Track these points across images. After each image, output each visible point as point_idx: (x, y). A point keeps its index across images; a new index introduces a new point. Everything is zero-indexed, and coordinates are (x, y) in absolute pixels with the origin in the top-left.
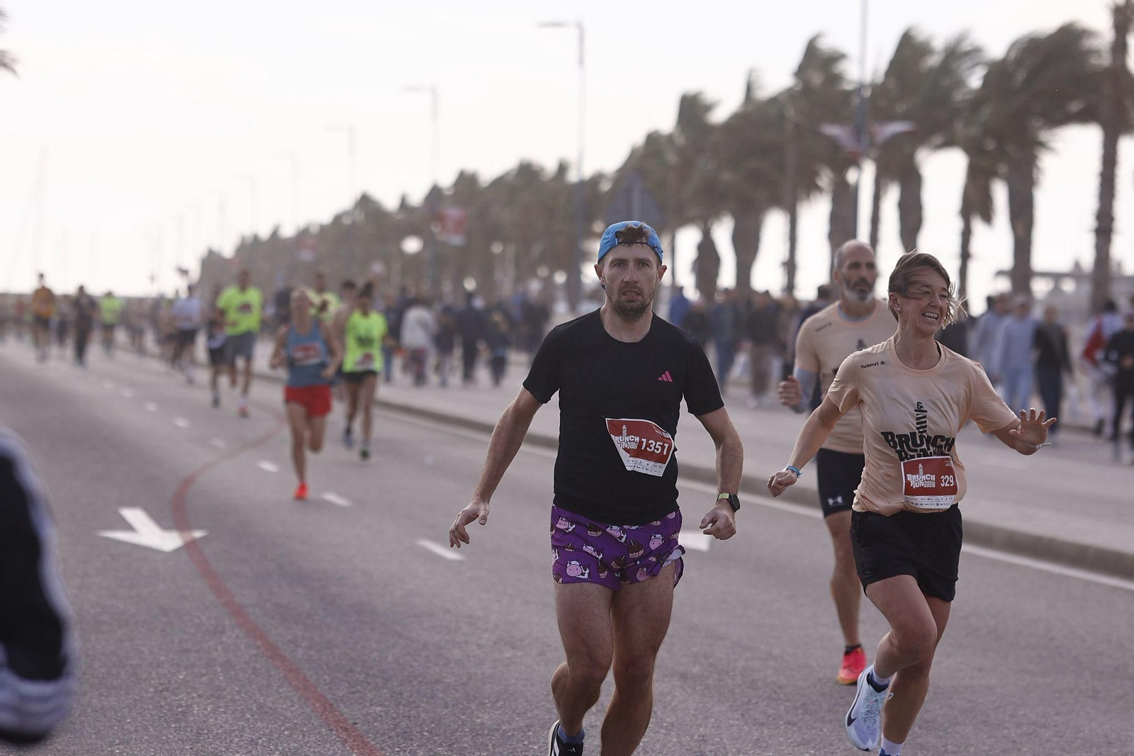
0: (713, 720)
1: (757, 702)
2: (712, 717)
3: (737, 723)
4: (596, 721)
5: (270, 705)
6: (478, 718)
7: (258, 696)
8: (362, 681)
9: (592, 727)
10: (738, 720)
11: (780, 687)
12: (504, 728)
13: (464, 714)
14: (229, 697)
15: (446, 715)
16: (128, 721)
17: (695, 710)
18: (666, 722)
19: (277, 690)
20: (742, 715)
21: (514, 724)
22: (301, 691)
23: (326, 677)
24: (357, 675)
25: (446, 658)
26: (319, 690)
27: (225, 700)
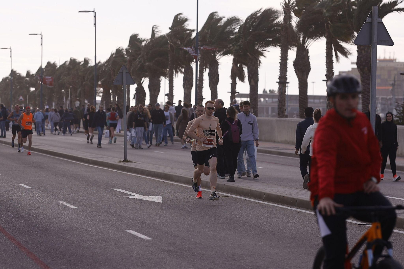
5: (25, 266)
7: (20, 262)
14: (10, 263)
19: (26, 260)
22: (34, 260)
23: (42, 255)
24: (53, 254)
25: (82, 246)
26: (41, 260)
27: (9, 265)
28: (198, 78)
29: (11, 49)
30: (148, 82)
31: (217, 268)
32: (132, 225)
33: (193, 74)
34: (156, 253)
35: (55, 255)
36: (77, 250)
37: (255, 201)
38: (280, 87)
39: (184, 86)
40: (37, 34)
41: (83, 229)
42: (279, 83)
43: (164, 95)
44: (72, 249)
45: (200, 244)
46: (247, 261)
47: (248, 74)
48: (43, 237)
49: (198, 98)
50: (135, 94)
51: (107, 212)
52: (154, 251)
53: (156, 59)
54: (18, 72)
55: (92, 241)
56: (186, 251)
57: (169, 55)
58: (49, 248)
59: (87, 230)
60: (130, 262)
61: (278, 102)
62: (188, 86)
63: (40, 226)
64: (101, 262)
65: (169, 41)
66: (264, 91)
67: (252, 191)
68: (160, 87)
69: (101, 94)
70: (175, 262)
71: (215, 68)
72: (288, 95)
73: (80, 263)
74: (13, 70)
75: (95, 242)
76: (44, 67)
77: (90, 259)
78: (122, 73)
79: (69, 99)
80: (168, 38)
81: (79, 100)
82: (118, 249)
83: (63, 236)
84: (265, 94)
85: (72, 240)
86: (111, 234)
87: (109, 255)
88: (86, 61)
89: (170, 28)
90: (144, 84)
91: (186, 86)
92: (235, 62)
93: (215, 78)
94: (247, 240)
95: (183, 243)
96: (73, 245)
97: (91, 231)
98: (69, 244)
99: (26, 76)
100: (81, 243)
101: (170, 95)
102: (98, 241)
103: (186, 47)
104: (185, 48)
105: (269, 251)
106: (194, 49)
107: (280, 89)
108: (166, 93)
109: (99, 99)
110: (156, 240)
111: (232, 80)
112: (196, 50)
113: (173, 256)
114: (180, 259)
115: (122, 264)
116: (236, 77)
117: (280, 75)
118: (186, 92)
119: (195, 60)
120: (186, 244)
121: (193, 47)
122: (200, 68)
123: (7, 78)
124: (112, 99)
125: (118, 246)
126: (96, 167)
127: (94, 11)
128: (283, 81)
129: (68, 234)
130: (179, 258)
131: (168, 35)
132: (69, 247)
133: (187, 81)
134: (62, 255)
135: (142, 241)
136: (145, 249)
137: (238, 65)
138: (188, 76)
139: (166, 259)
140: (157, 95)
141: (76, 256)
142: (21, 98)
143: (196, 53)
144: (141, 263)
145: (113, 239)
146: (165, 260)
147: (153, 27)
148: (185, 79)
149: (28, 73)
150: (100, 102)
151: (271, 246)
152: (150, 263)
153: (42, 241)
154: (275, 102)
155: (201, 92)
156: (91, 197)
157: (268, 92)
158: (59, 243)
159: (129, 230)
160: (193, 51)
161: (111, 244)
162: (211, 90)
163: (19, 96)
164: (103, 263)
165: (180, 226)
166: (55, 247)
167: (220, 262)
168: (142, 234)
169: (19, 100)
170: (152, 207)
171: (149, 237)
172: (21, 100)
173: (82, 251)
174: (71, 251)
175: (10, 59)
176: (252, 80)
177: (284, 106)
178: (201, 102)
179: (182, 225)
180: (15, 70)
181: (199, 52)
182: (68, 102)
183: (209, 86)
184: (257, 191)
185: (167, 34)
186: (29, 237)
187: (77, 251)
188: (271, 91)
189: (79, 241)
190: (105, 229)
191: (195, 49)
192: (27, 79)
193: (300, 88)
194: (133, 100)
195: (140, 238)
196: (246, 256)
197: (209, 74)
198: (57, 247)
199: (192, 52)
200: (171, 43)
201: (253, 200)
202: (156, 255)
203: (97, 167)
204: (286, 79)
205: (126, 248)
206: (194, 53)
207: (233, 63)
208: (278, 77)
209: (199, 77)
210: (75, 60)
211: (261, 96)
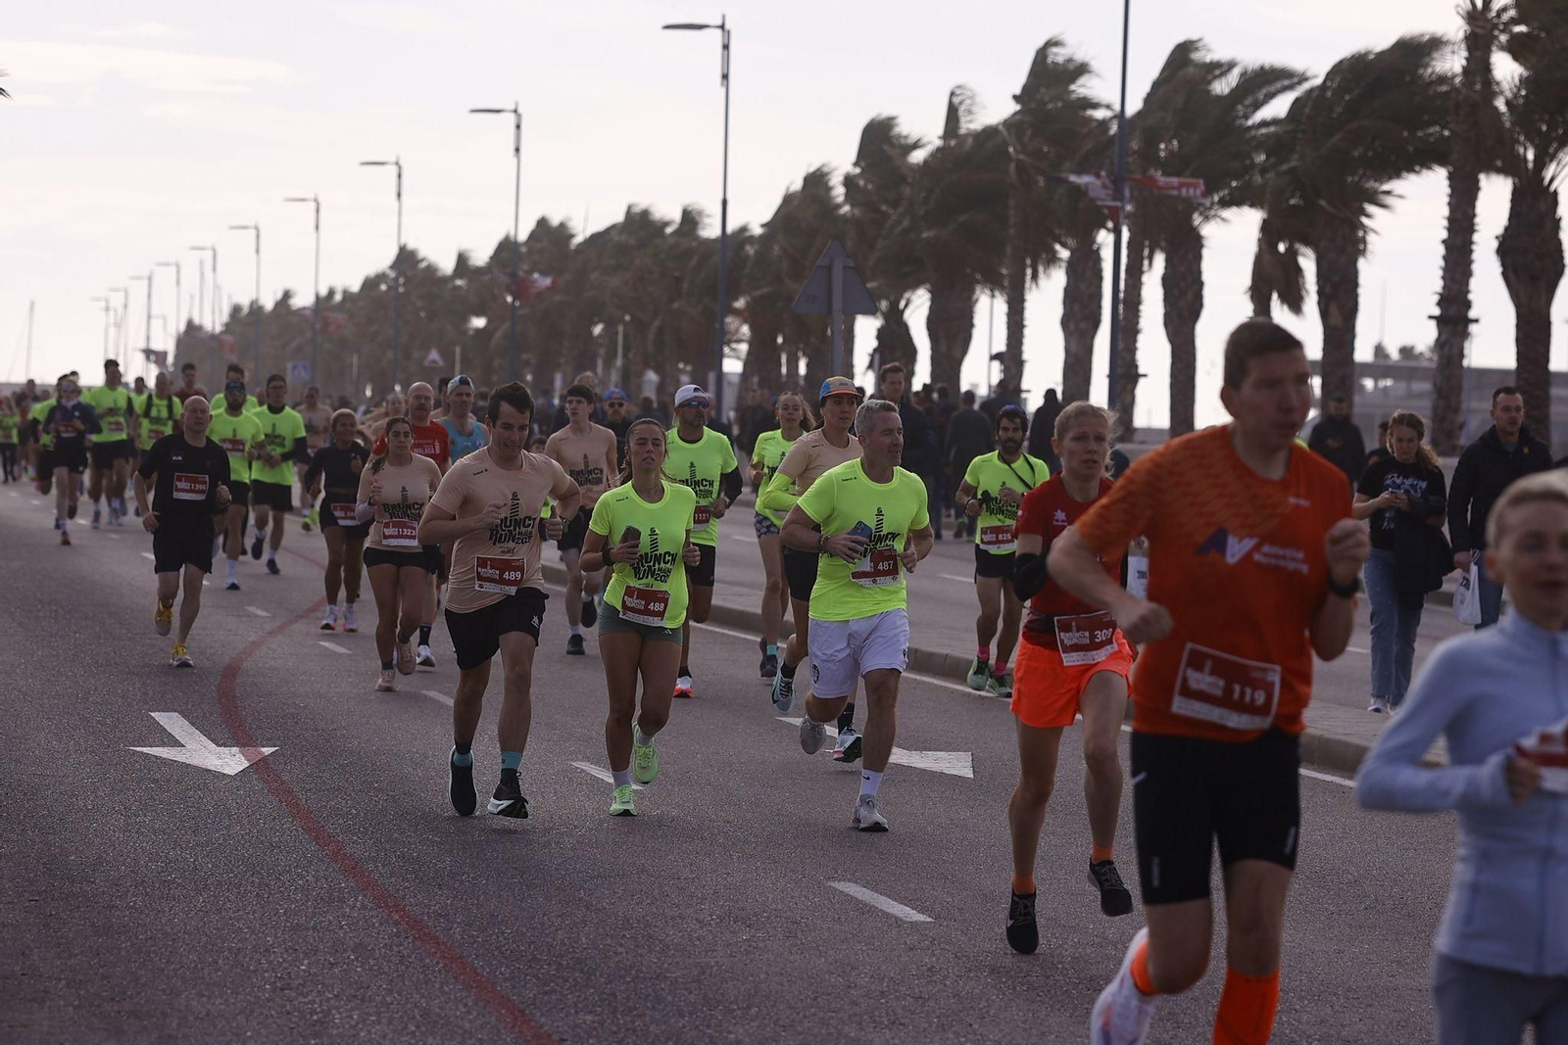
22: (474, 990)
28: (1122, 295)
29: (400, 167)
30: (928, 304)
31: (1186, 1042)
32: (854, 864)
33: (1100, 279)
34: (945, 978)
36: (641, 956)
37: (1338, 782)
38: (1443, 338)
39: (1065, 322)
40: (498, 111)
41: (663, 873)
42: (1440, 320)
43: (987, 357)
44: (620, 950)
45: (1119, 946)
46: (1305, 1018)
47: (1318, 283)
48: (508, 901)
49: (1120, 371)
50: (875, 350)
51: (758, 806)
52: (941, 968)
53: (962, 218)
54: (422, 253)
56: (1065, 972)
57: (1011, 203)
59: (679, 878)
60: (846, 1007)
61: (1434, 396)
62: (1083, 325)
63: (497, 857)
64: (731, 1003)
65: (1011, 149)
66: (1379, 350)
67: (1328, 741)
68: (972, 325)
69: (744, 347)
70: (1021, 1014)
71: (1190, 256)
72: (1470, 370)
73: (649, 1004)
74: (405, 246)
75: (710, 924)
76: (523, 236)
77: (691, 993)
78: (829, 268)
79: (619, 362)
80: (1009, 134)
81: (658, 370)
82: (798, 957)
83: (588, 899)
84: (1381, 365)
85: (620, 913)
86: (771, 896)
87: (762, 976)
88: (690, 219)
89: (1015, 97)
90: (910, 316)
91: (1072, 326)
92: (1269, 234)
93: (1190, 296)
94: (1304, 934)
95: (1055, 940)
96: (624, 935)
97: (696, 879)
98: (608, 928)
99: (455, 271)
100: (656, 926)
101: (1012, 359)
102: (721, 921)
103: (1080, 172)
104: (1073, 178)
105: (1390, 982)
106: (1107, 182)
107: (1440, 344)
108: (994, 352)
109: (732, 366)
110: (947, 926)
111: (1255, 305)
112: (1117, 184)
113: (1014, 988)
114: (1041, 1001)
115: (814, 1014)
116: (1271, 294)
117: (1444, 288)
118: (1074, 348)
119: (1110, 225)
120: (1066, 943)
121: (1103, 173)
122: (1128, 256)
123: (381, 277)
124: (784, 370)
125: (799, 942)
126: (717, 630)
127: (722, 27)
128: (1454, 315)
129: (606, 892)
130: (1038, 998)
131: (1008, 123)
132: (609, 941)
133: (1076, 307)
134: (582, 971)
135: (891, 925)
136: (904, 959)
137: (1282, 248)
138: (1083, 287)
139: (987, 1001)
140: (958, 354)
141: (637, 977)
142: (434, 355)
143: (1118, 195)
144: (888, 1014)
145: (781, 917)
146: (983, 1004)
147: (952, 94)
148: (1071, 296)
149: (462, 259)
150: (736, 380)
151: (1398, 963)
152: (922, 1015)
153: (506, 916)
154: (1420, 395)
155: (1132, 349)
156: (698, 747)
157: (1395, 355)
158: (568, 925)
159: (844, 880)
160: (1104, 186)
161: (774, 936)
162: (1172, 342)
163: (427, 350)
164: (739, 1008)
165: (1043, 872)
166: (554, 939)
167: (1197, 1019)
168: (895, 900)
169: (426, 363)
170: (931, 794)
171: (922, 911)
172: (433, 365)
173: (659, 959)
174: (617, 959)
175: (396, 204)
176: (1333, 309)
177: (1457, 410)
178: (1129, 387)
179: (1051, 867)
180: (411, 246)
181: (1127, 193)
182: (615, 377)
183: (1166, 325)
184: (1346, 744)
185: (1005, 121)
186: (456, 897)
187: (639, 959)
188: (1406, 352)
189: (647, 921)
190: (748, 876)
191: (1114, 182)
192: (459, 282)
193: (1520, 341)
194: (865, 374)
195: (887, 915)
196: (1301, 999)
197: (1167, 281)
198: (562, 940)
199: (1102, 193)
200: (1021, 157)
201: (1328, 778)
202: (945, 985)
203: (723, 634)
204: (1468, 305)
205: (831, 952)
206: (1108, 195)
207: (1259, 240)
208: (1436, 298)
209: (1125, 292)
210: (645, 214)
211: (1367, 369)
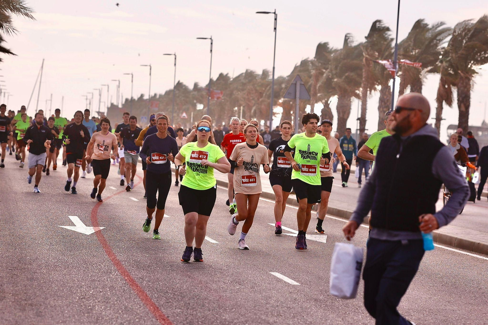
0: (329, 321)
1: (349, 314)
2: (329, 320)
3: (340, 322)
4: (276, 320)
5: (130, 307)
6: (223, 316)
7: (125, 302)
8: (172, 297)
9: (275, 322)
10: (341, 321)
11: (359, 307)
12: (235, 321)
13: (217, 314)
14: (112, 302)
15: (209, 314)
16: (66, 312)
17: (321, 316)
18: (308, 321)
19: (134, 300)
20: (342, 319)
21: (239, 320)
22: (144, 301)
23: (156, 295)
24: (170, 295)
25: (210, 288)
26: (152, 301)
27: (110, 304)
32: (280, 267)
34: (299, 302)
35: (172, 296)
36: (202, 292)
52: (298, 299)
55: (224, 282)
58: (168, 287)
66: (484, 123)
70: (321, 314)
75: (227, 284)
83: (190, 275)
84: (484, 127)
86: (250, 276)
87: (239, 300)
102: (231, 283)
110: (304, 286)
129: (197, 273)
135: (286, 285)
159: (275, 272)
164: (229, 309)
168: (290, 278)
171: (297, 282)
195: (286, 282)
205: (264, 293)
211: (479, 129)
